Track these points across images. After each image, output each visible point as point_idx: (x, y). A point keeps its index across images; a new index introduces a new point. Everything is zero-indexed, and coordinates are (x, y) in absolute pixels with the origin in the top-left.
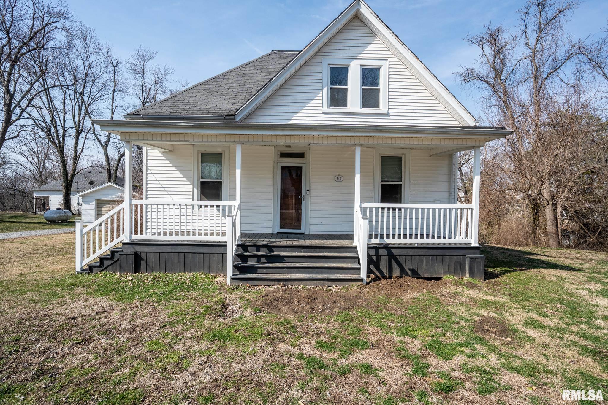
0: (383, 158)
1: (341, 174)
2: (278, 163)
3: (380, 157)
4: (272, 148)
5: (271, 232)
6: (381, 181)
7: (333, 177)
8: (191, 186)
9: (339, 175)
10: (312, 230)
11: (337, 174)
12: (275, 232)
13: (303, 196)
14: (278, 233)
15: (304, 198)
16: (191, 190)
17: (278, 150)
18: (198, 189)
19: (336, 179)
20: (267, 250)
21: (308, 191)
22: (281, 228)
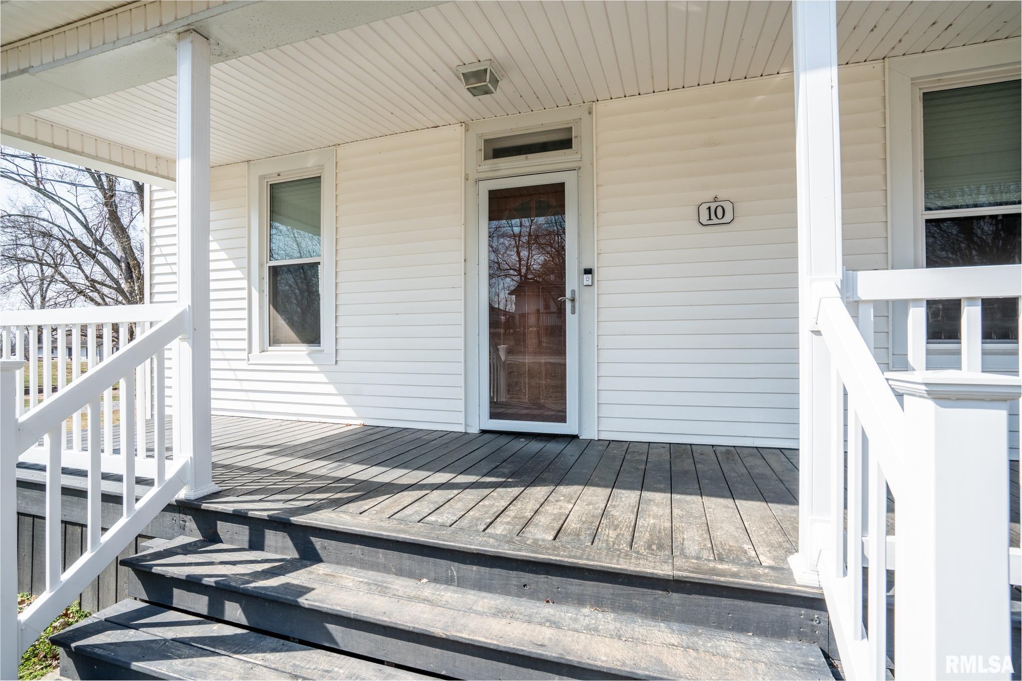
0: (929, 98)
1: (722, 195)
2: (477, 181)
3: (919, 95)
4: (459, 130)
5: (461, 429)
6: (928, 209)
7: (692, 211)
8: (244, 284)
9: (716, 199)
10: (606, 425)
11: (709, 196)
12: (474, 430)
13: (568, 294)
14: (484, 432)
15: (573, 300)
16: (244, 294)
17: (479, 136)
18: (261, 292)
19: (704, 218)
20: (290, 543)
21: (588, 271)
22: (493, 416)
